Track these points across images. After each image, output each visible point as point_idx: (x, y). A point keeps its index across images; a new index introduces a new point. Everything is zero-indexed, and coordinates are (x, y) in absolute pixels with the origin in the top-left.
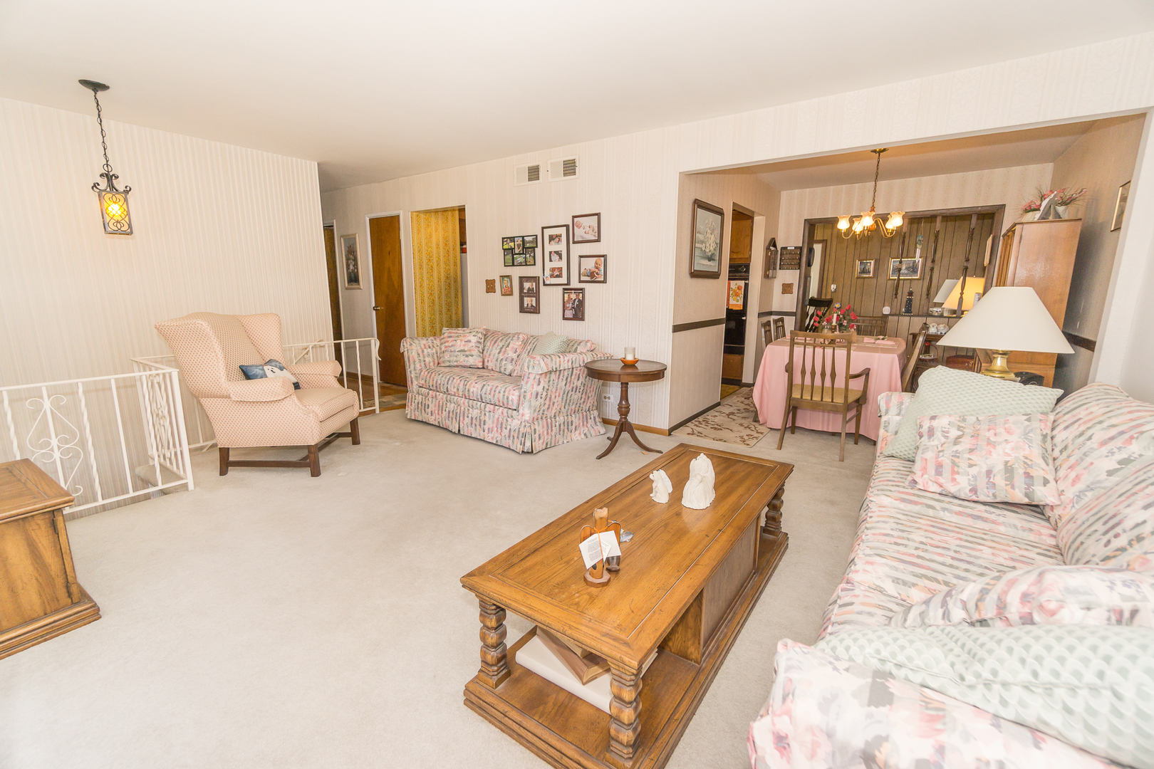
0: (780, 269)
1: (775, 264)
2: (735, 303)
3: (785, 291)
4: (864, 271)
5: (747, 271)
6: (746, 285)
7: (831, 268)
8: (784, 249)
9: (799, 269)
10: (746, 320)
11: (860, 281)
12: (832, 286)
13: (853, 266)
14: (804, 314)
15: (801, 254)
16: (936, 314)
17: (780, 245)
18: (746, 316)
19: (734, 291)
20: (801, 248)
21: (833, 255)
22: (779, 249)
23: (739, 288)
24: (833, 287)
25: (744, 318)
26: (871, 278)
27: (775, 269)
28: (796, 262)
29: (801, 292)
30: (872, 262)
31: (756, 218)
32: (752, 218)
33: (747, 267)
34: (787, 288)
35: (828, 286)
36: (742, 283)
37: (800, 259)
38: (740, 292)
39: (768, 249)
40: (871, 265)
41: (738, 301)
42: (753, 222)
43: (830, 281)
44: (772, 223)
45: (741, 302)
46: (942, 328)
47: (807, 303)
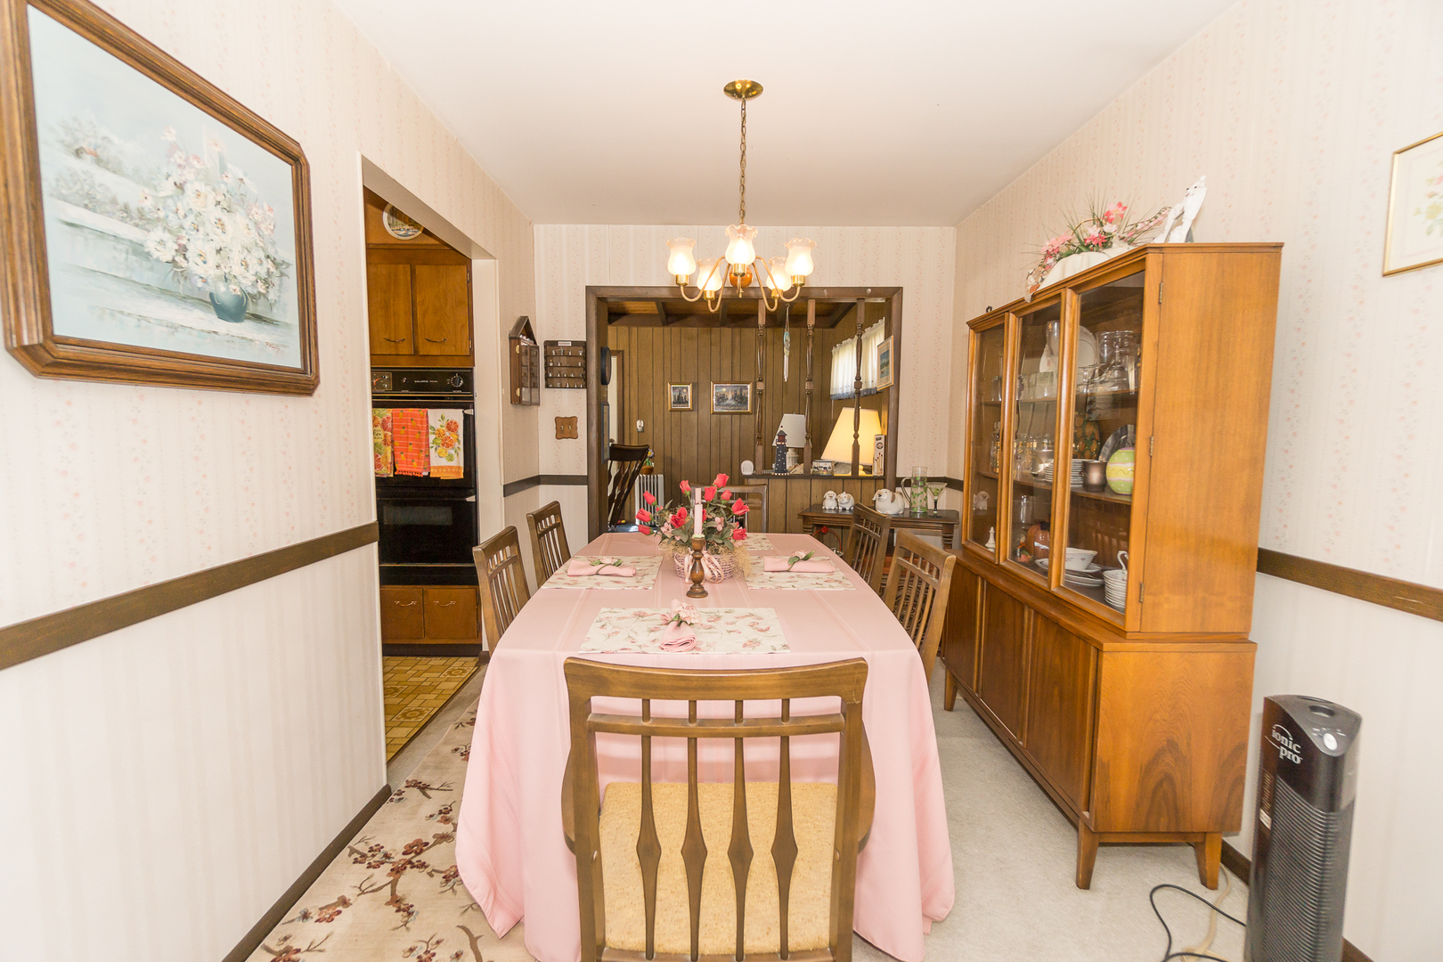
0: (547, 386)
1: (534, 375)
2: (444, 462)
3: (562, 431)
4: (680, 400)
5: (468, 385)
6: (469, 422)
7: (634, 394)
8: (551, 344)
9: (586, 386)
10: (476, 503)
11: (676, 415)
12: (638, 422)
13: (664, 392)
14: (604, 476)
15: (585, 357)
16: (825, 473)
17: (542, 335)
18: (476, 493)
19: (439, 434)
20: (584, 345)
21: (634, 377)
22: (540, 343)
23: (451, 427)
24: (640, 424)
25: (471, 499)
26: (689, 410)
27: (535, 385)
28: (580, 373)
29: (594, 435)
30: (689, 387)
31: (478, 265)
32: (467, 262)
33: (467, 377)
34: (565, 428)
35: (632, 424)
36: (456, 415)
37: (585, 368)
38: (453, 436)
39: (514, 339)
40: (688, 392)
41: (450, 458)
42: (470, 271)
43: (635, 415)
44: (518, 278)
45: (459, 461)
46: (846, 500)
47: (607, 455)
